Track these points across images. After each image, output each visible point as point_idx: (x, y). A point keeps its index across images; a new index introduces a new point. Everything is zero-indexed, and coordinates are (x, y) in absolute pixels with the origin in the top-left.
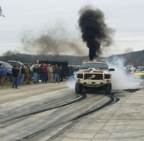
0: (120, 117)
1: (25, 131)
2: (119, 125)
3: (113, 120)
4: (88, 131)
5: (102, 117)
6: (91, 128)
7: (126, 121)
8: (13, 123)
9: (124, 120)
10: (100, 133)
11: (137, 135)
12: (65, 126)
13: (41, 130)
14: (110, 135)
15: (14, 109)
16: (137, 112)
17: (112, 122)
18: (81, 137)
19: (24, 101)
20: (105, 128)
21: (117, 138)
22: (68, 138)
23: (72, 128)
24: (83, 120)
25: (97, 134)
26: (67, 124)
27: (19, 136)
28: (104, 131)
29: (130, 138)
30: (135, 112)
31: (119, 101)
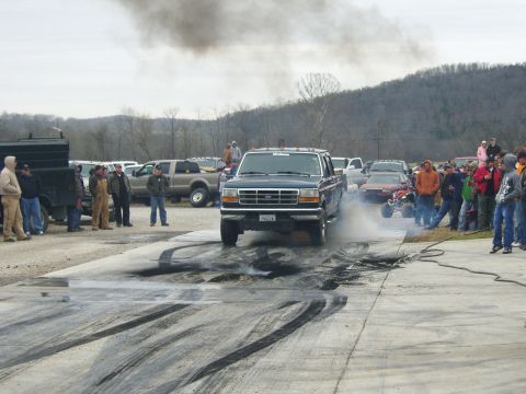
0: (384, 360)
5: (313, 363)
16: (441, 340)
17: (363, 377)
31: (348, 305)
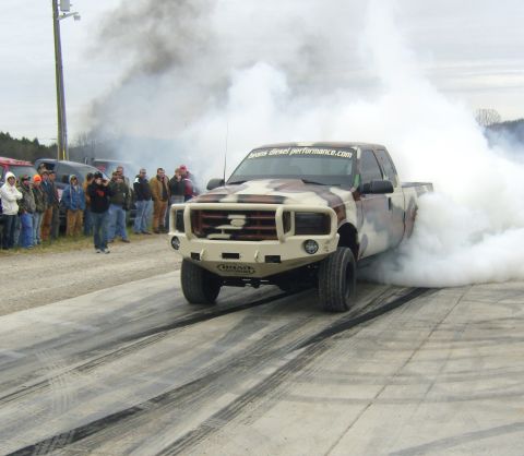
0: (460, 334)
1: (156, 380)
2: (457, 359)
3: (437, 341)
4: (356, 378)
5: (403, 334)
6: (368, 367)
7: (481, 346)
8: (117, 356)
9: (472, 343)
10: (398, 383)
11: (516, 389)
12: (282, 363)
13: (205, 374)
14: (430, 389)
15: (121, 310)
16: (514, 316)
17: (436, 349)
18: (335, 396)
19: (150, 284)
20: (412, 368)
21: (450, 399)
22: (294, 398)
23: (307, 367)
24: (340, 342)
25: (386, 385)
26: (291, 357)
27: (137, 394)
28: (409, 375)
29: (494, 397)
30: (511, 316)
